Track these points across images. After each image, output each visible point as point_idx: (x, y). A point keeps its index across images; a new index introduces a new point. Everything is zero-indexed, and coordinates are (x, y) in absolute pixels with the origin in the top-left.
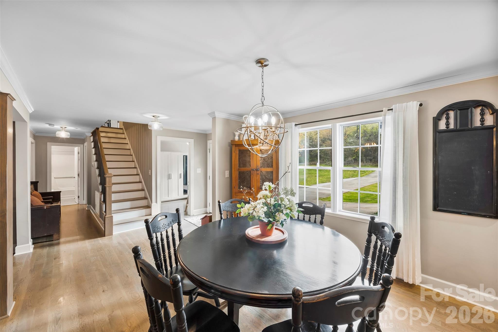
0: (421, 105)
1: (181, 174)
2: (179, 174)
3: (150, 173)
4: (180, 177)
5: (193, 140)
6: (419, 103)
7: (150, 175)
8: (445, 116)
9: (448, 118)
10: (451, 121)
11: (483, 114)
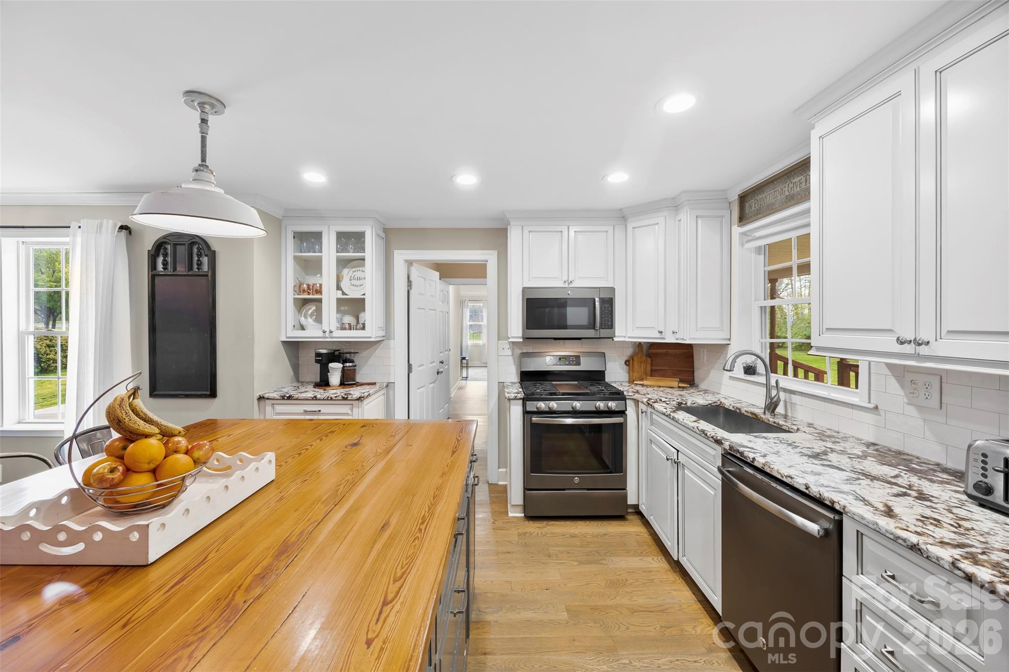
0: (124, 228)
6: (120, 224)
8: (162, 251)
9: (165, 255)
10: (169, 259)
11: (199, 255)
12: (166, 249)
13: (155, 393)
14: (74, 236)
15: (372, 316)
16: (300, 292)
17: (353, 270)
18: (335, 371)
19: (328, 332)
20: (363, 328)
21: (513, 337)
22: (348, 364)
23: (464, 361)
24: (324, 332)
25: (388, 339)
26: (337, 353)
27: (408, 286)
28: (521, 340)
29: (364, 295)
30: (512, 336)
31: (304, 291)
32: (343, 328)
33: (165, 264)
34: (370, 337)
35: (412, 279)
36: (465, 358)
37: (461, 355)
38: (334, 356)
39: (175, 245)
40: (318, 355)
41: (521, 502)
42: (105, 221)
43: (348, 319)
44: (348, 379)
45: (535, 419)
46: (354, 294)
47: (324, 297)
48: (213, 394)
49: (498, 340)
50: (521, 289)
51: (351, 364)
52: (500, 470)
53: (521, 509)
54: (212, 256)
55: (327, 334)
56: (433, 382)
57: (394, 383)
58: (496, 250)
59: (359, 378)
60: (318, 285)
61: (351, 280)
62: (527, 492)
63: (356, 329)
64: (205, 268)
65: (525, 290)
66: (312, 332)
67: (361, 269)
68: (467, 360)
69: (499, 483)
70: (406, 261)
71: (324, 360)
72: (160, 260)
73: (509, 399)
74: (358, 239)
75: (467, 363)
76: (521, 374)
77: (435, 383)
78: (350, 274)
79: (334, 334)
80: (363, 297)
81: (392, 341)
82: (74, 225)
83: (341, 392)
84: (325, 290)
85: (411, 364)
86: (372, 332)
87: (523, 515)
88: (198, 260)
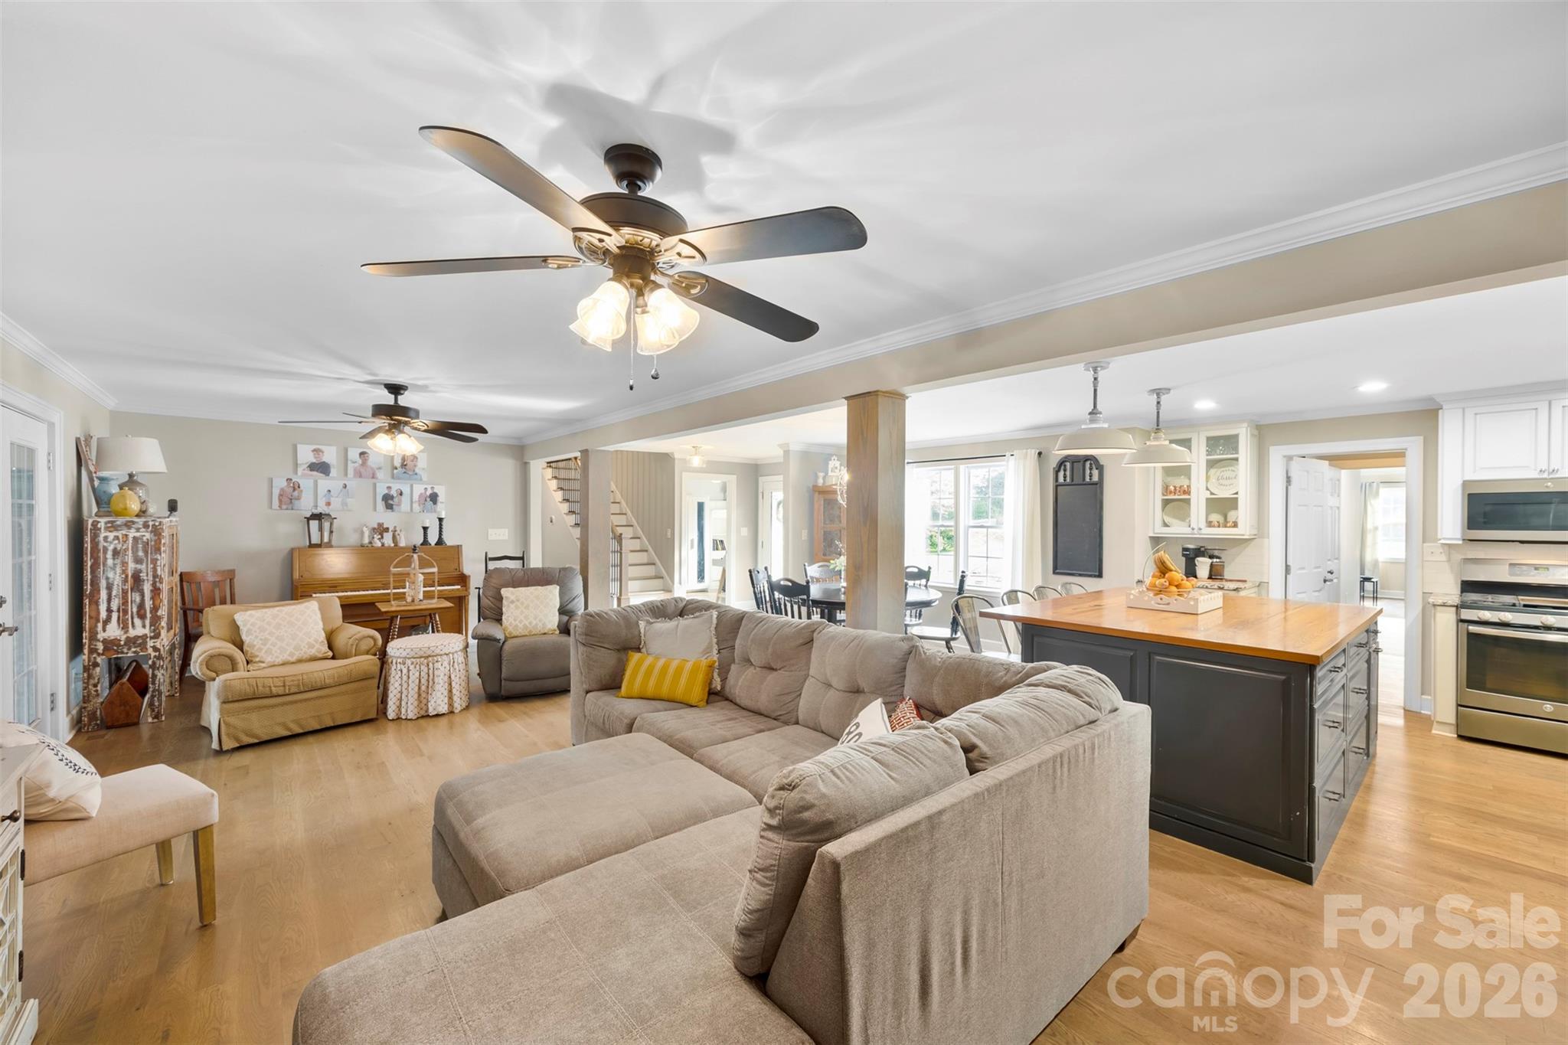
0: (1040, 454)
1: (692, 541)
2: (690, 540)
3: (669, 534)
4: (692, 547)
5: (735, 476)
6: (1038, 451)
7: (669, 537)
8: (1063, 467)
9: (1065, 470)
10: (1068, 473)
11: (1091, 469)
12: (1065, 466)
13: (1058, 571)
14: (1008, 461)
15: (1244, 515)
16: (1166, 492)
17: (1222, 469)
18: (1203, 565)
19: (1196, 528)
20: (1235, 525)
21: (1444, 539)
22: (1215, 560)
23: (1368, 586)
24: (1193, 529)
25: (1259, 537)
26: (1203, 549)
27: (1287, 482)
28: (1460, 542)
29: (1237, 493)
30: (1444, 536)
31: (1171, 492)
32: (1210, 524)
33: (1065, 477)
34: (1243, 535)
35: (1291, 474)
36: (1370, 579)
37: (1362, 572)
38: (1200, 552)
39: (1073, 462)
40: (1185, 549)
41: (1452, 720)
42: (1029, 450)
43: (1215, 517)
44: (1215, 574)
45: (1473, 628)
46: (1224, 493)
47: (1193, 497)
48: (1100, 575)
49: (1424, 542)
50: (1460, 482)
51: (1218, 560)
52: (1423, 696)
53: (1453, 728)
54: (1100, 468)
55: (1195, 531)
56: (1319, 591)
57: (1268, 583)
58: (1421, 435)
59: (1227, 575)
60: (1185, 486)
61: (1218, 479)
62: (1459, 708)
63: (1226, 527)
64: (1096, 478)
65: (1466, 484)
66: (1178, 529)
67: (1230, 468)
68: (1375, 584)
69: (1423, 712)
70: (1285, 456)
71: (1191, 556)
72: (1061, 474)
73: (1434, 605)
74: (1231, 442)
75: (1375, 591)
76: (1462, 584)
77: (1321, 592)
78: (1218, 474)
79: (1203, 532)
80: (1235, 496)
81: (1266, 540)
82: (1008, 454)
83: (1209, 583)
84: (1193, 490)
85: (1289, 566)
86: (1244, 530)
87: (1456, 736)
88: (1090, 473)
